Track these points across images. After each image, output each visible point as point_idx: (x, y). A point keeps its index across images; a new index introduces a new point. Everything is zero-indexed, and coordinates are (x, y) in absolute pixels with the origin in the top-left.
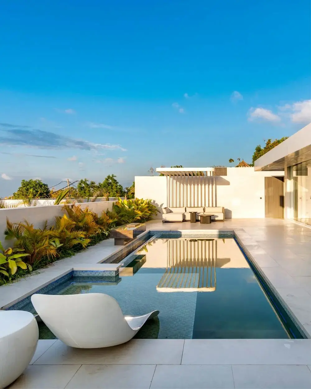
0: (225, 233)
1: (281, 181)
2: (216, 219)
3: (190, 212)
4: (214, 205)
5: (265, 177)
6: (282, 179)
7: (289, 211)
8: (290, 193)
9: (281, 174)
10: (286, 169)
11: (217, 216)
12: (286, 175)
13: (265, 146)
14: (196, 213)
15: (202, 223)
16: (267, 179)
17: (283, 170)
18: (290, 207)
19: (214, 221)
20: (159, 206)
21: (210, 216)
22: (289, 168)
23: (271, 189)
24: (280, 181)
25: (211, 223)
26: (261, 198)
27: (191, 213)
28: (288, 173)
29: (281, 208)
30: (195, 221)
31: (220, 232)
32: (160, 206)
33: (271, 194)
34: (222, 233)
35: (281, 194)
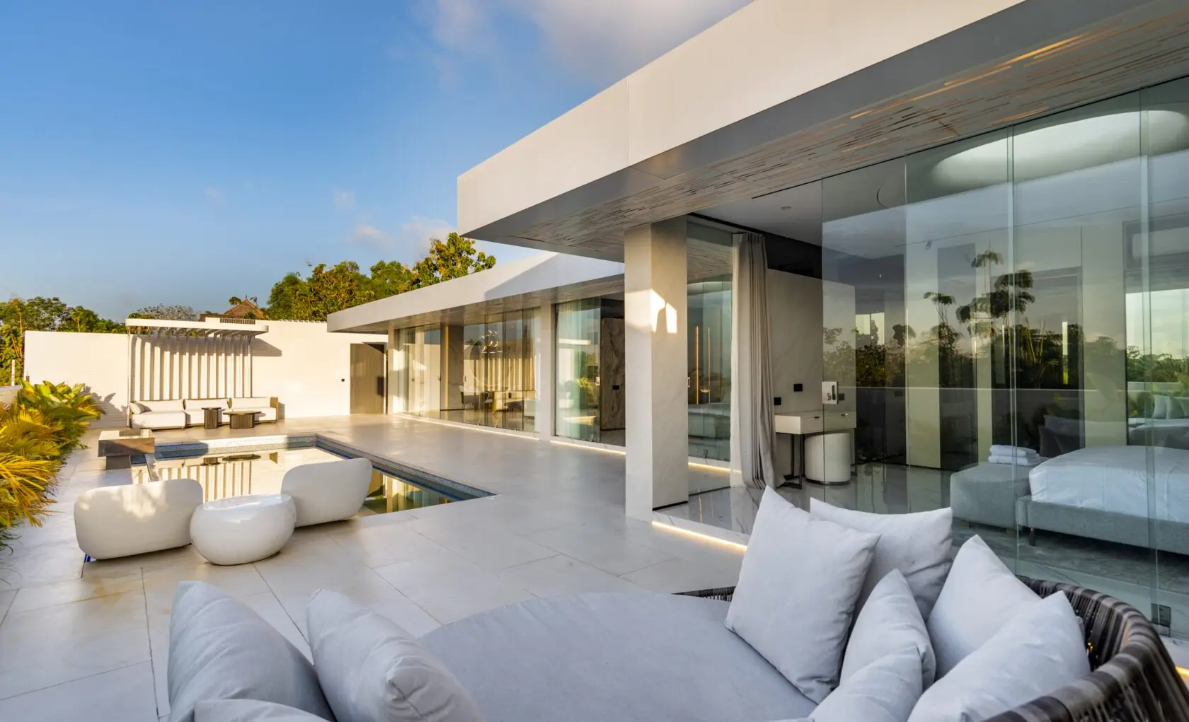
0: (301, 440)
1: (380, 352)
2: (261, 419)
3: (203, 409)
4: (247, 394)
5: (352, 345)
6: (381, 347)
7: (396, 404)
8: (398, 372)
9: (382, 339)
10: (392, 333)
11: (264, 415)
12: (392, 342)
13: (311, 275)
14: (217, 409)
15: (235, 428)
16: (355, 348)
17: (386, 333)
18: (398, 396)
19: (258, 423)
20: (103, 399)
21: (253, 414)
22: (397, 331)
23: (361, 365)
24: (378, 352)
25: (253, 427)
26: (343, 380)
27: (205, 409)
28: (395, 339)
29: (378, 398)
30: (216, 425)
31: (289, 438)
32: (106, 398)
33: (361, 373)
34: (294, 441)
35: (379, 374)
